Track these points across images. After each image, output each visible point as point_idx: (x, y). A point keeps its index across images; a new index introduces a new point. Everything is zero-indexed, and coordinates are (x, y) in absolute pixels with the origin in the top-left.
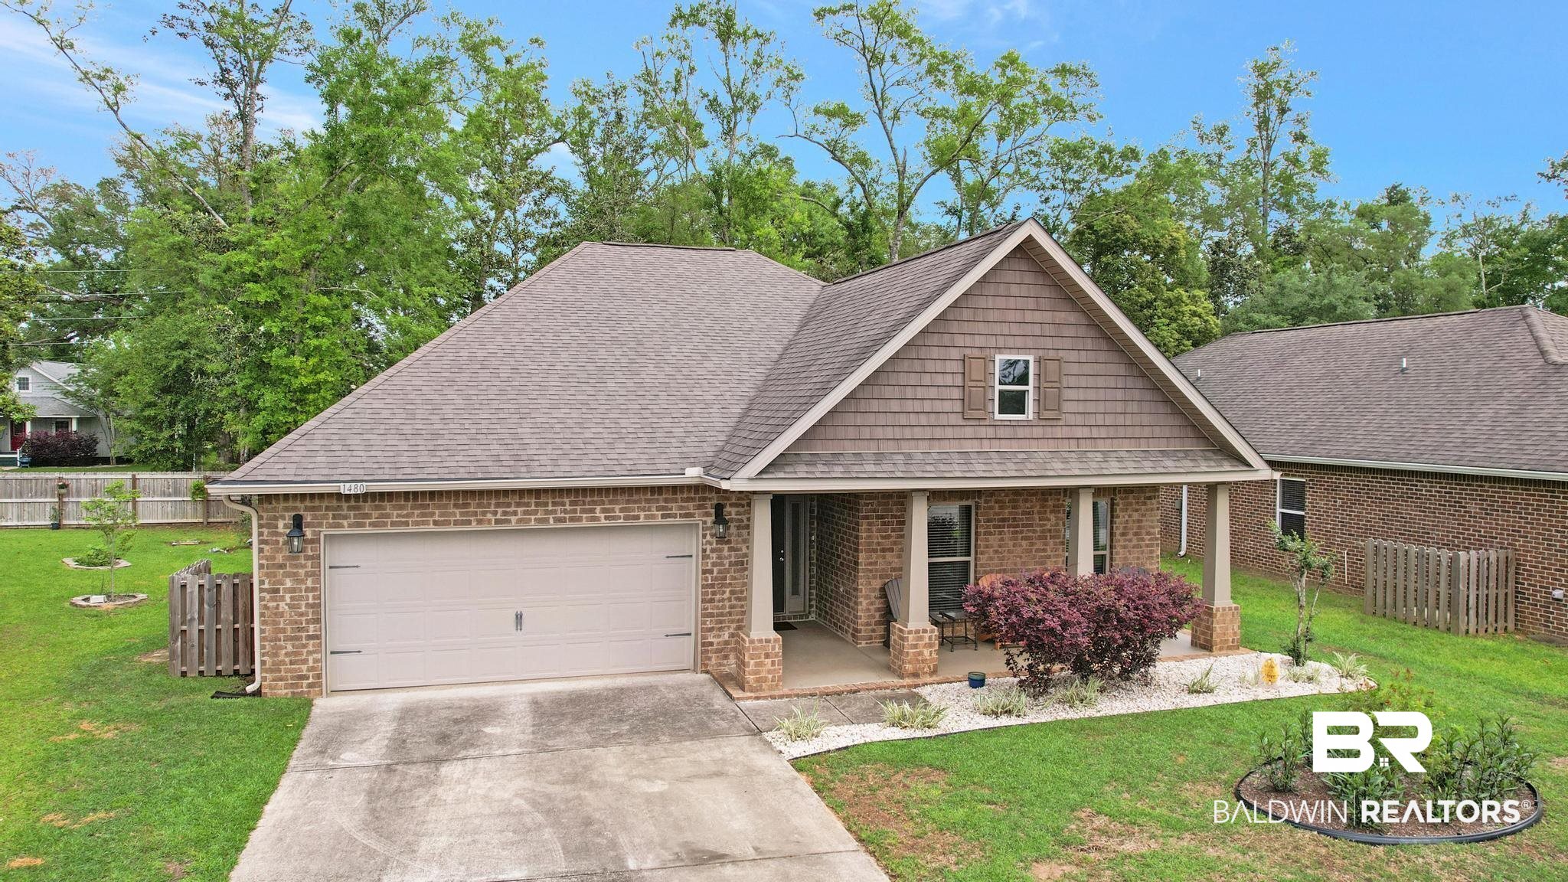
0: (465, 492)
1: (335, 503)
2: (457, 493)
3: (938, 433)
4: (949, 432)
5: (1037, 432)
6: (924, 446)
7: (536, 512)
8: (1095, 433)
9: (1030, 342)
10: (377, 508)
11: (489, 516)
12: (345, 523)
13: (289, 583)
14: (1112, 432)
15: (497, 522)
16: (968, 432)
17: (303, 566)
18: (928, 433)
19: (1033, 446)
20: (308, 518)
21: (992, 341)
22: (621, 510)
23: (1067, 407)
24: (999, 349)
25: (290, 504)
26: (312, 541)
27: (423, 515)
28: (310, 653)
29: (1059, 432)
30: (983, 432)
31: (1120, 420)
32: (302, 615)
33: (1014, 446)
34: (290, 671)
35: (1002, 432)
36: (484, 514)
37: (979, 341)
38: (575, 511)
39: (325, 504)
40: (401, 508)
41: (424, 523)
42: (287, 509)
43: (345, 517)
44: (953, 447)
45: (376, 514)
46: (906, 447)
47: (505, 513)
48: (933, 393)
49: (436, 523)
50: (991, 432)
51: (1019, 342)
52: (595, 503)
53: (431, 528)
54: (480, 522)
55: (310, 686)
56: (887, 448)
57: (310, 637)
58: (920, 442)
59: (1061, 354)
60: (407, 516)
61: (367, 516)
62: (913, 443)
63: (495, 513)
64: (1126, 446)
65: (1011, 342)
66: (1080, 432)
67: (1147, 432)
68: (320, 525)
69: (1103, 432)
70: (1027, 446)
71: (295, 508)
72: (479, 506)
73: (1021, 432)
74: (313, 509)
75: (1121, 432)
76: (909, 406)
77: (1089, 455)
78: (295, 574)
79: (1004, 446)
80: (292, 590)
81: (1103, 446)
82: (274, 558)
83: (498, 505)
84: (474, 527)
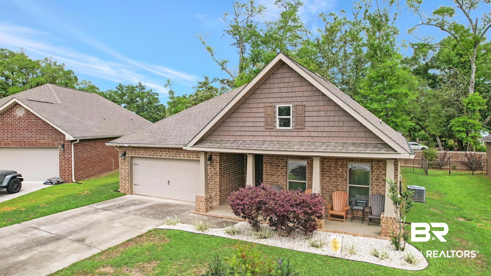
0: (154, 148)
1: (131, 149)
2: (152, 147)
3: (256, 134)
4: (260, 134)
5: (295, 134)
6: (251, 138)
7: (168, 154)
8: (320, 134)
9: (290, 99)
10: (139, 150)
11: (159, 154)
13: (124, 167)
14: (328, 134)
15: (160, 156)
16: (267, 133)
17: (126, 163)
18: (252, 134)
19: (293, 139)
20: (127, 152)
21: (275, 100)
22: (187, 155)
23: (307, 124)
24: (279, 103)
25: (124, 148)
26: (127, 157)
27: (146, 153)
28: (127, 184)
29: (303, 134)
30: (272, 134)
31: (333, 129)
32: (126, 174)
33: (285, 139)
34: (124, 187)
35: (279, 134)
36: (158, 153)
37: (271, 100)
38: (176, 154)
39: (130, 149)
40: (142, 151)
41: (146, 155)
42: (123, 150)
43: (133, 152)
44: (261, 139)
45: (138, 152)
46: (244, 139)
47: (162, 154)
48: (254, 119)
49: (149, 155)
50: (276, 134)
51: (286, 100)
52: (180, 152)
53: (148, 156)
54: (157, 155)
55: (127, 191)
56: (237, 138)
57: (127, 180)
58: (250, 137)
59: (304, 103)
60: (144, 153)
61: (136, 152)
62: (247, 137)
63: (160, 153)
64: (336, 140)
65: (284, 100)
66: (313, 134)
68: (129, 154)
69: (325, 134)
70: (289, 139)
71: (125, 150)
72: (157, 151)
73: (287, 134)
74: (128, 150)
75: (333, 134)
76: (246, 124)
77: (316, 143)
78: (125, 165)
79: (280, 139)
80: (124, 169)
81: (323, 140)
82: (121, 161)
83: (160, 151)
84: (155, 157)
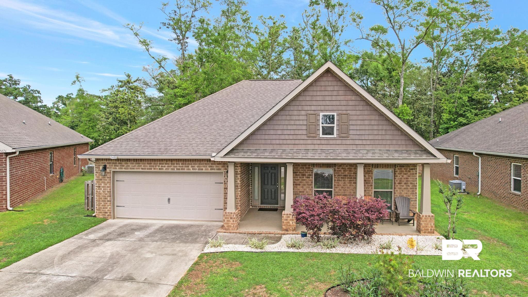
0: (150, 159)
1: (115, 162)
2: (148, 159)
3: (297, 142)
4: (302, 142)
5: (339, 142)
6: (291, 147)
7: (171, 167)
8: (364, 142)
9: (335, 108)
10: (126, 163)
11: (157, 167)
12: (117, 168)
13: (103, 185)
14: (372, 142)
15: (160, 169)
16: (309, 142)
17: (106, 180)
18: (293, 142)
19: (337, 147)
20: (108, 166)
21: (319, 108)
22: (197, 167)
23: (351, 132)
24: (322, 111)
25: (103, 161)
26: (109, 173)
27: (139, 166)
28: (108, 206)
29: (348, 142)
30: (315, 142)
31: (377, 137)
32: (106, 194)
33: (329, 147)
34: (102, 210)
35: (323, 142)
37: (313, 108)
38: (183, 167)
39: (112, 162)
40: (132, 164)
41: (139, 169)
42: (102, 163)
43: (118, 166)
44: (303, 147)
45: (125, 165)
46: (284, 147)
47: (162, 166)
48: (295, 127)
50: (319, 142)
51: (330, 108)
52: (189, 164)
53: (141, 170)
54: (154, 169)
55: (108, 215)
56: (276, 147)
57: (108, 201)
58: (290, 145)
59: (348, 112)
60: (134, 166)
61: (123, 166)
62: (287, 145)
63: (159, 166)
64: (379, 147)
65: (327, 108)
66: (357, 142)
67: (389, 142)
68: (111, 168)
69: (368, 142)
70: (333, 147)
71: (105, 163)
72: (154, 164)
73: (331, 142)
74: (109, 163)
75: (377, 142)
76: (285, 132)
77: (361, 151)
78: (105, 182)
79: (324, 147)
80: (104, 187)
81: (368, 148)
82: (99, 177)
83: (160, 164)
